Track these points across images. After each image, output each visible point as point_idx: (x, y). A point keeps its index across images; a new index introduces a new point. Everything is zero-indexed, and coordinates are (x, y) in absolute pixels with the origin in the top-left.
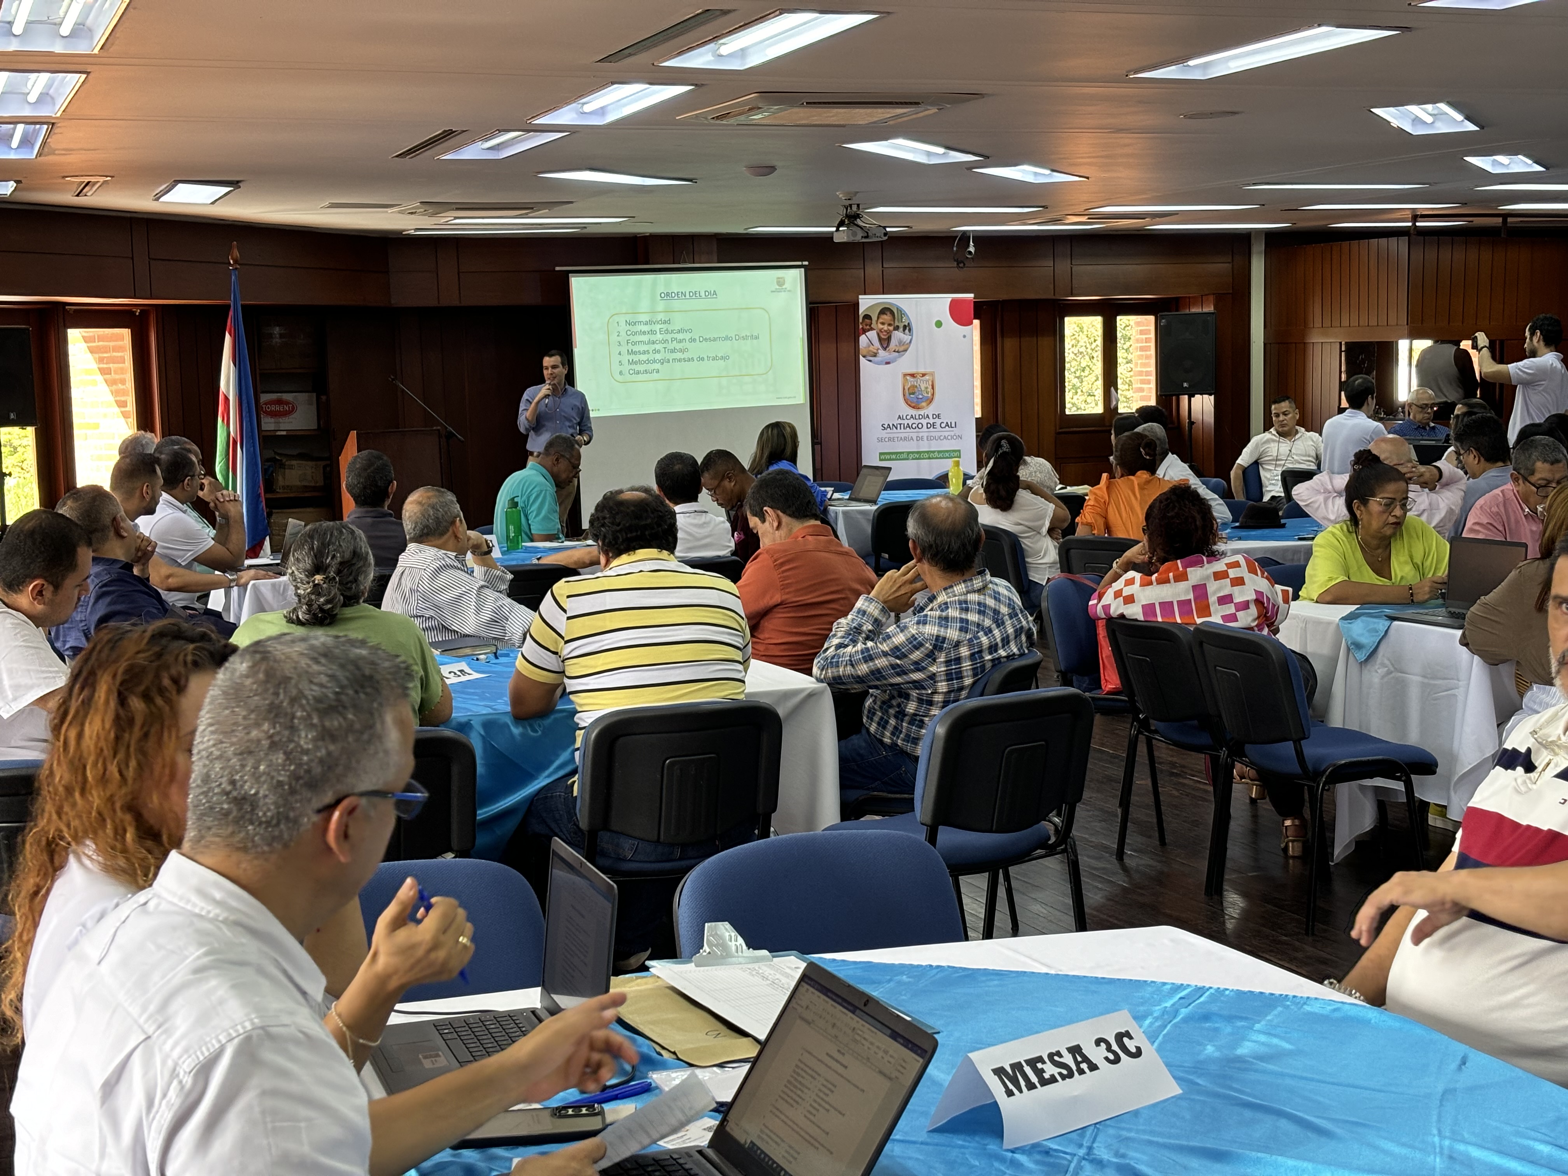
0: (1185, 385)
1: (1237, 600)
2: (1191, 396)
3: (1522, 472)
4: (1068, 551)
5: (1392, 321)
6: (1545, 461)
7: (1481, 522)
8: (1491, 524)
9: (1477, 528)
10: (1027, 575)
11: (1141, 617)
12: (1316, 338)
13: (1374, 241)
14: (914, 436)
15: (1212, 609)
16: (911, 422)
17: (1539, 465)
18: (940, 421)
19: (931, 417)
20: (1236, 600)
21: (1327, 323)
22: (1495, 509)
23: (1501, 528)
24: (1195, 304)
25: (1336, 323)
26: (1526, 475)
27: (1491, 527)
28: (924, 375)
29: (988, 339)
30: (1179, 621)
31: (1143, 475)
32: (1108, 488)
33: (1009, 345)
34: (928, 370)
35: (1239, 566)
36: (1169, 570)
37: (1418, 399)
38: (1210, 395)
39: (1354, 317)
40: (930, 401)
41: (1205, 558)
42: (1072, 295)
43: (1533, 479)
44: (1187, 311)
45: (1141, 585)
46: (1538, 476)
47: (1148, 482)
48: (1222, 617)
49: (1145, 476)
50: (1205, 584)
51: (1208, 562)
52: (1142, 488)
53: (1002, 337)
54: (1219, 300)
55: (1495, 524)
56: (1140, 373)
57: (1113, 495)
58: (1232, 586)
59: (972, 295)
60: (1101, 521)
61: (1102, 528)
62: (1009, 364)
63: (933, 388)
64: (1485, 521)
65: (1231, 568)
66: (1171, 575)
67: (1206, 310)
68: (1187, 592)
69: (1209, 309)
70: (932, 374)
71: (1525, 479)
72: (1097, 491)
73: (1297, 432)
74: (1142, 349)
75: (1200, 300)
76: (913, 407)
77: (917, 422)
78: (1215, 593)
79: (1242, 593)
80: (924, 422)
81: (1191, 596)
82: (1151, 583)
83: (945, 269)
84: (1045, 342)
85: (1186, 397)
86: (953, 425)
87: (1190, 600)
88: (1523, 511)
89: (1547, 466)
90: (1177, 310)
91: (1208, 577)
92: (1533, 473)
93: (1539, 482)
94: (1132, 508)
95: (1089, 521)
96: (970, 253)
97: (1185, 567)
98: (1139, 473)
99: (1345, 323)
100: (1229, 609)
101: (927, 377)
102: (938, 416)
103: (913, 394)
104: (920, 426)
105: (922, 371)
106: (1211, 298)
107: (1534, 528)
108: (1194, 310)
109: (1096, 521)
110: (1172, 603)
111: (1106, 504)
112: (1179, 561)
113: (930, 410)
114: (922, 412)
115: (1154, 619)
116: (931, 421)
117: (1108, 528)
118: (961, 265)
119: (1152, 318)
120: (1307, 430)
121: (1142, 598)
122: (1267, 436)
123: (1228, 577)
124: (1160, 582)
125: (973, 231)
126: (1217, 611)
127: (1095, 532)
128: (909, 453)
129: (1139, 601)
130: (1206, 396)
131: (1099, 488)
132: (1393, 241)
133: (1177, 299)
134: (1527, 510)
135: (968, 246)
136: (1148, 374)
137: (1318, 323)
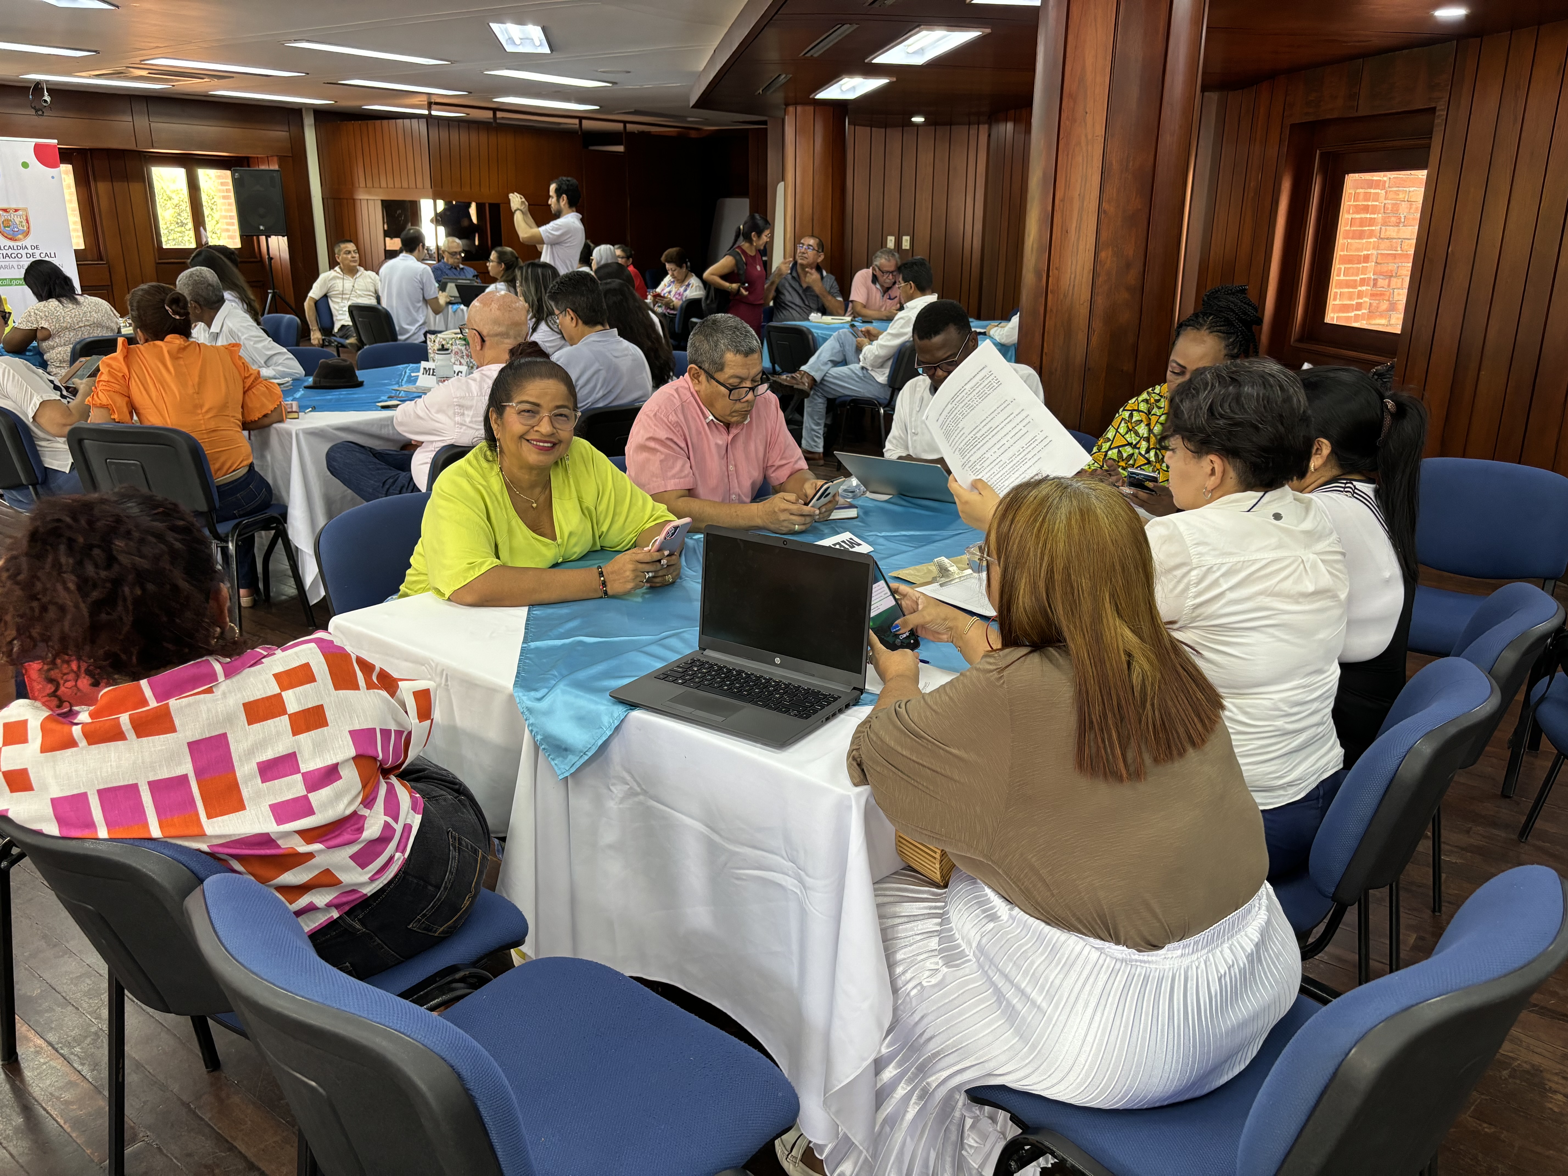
0: (262, 228)
1: (310, 763)
2: (267, 237)
3: (706, 366)
4: (80, 442)
5: (419, 185)
6: (738, 351)
7: (657, 436)
8: (671, 440)
9: (652, 444)
10: (39, 462)
11: (52, 829)
12: (361, 196)
13: (400, 121)
14: (15, 264)
15: (245, 793)
16: (10, 252)
17: (730, 356)
18: (39, 252)
19: (29, 248)
20: (304, 767)
21: (369, 184)
22: (673, 418)
23: (683, 445)
24: (263, 163)
25: (376, 184)
26: (712, 370)
27: (669, 443)
28: (16, 210)
29: (82, 181)
30: (155, 831)
31: (174, 340)
32: (126, 358)
33: (102, 188)
34: (20, 206)
35: (311, 679)
36: (116, 707)
37: (449, 247)
38: (283, 236)
39: (390, 180)
40: (27, 233)
41: (218, 667)
42: (153, 147)
43: (721, 377)
44: (257, 168)
45: (45, 748)
46: (728, 372)
47: (183, 349)
48: (274, 808)
49: (178, 342)
50: (224, 735)
51: (228, 675)
52: (174, 357)
53: (95, 180)
54: (282, 160)
55: (675, 439)
56: (226, 217)
57: (135, 367)
58: (295, 733)
59: (56, 141)
60: (121, 402)
61: (125, 410)
62: (104, 203)
63: (28, 222)
64: (663, 434)
65: (291, 686)
66: (124, 719)
67: (272, 168)
68: (172, 758)
69: (275, 167)
70: (25, 210)
71: (710, 376)
72: (110, 362)
73: (358, 271)
74: (224, 197)
75: (267, 160)
76: (10, 239)
77: (16, 252)
78: (250, 753)
79: (319, 748)
80: (23, 252)
81: (186, 767)
82: (71, 743)
83: (24, 115)
84: (135, 187)
85: (264, 237)
86: (53, 255)
87: (184, 778)
88: (705, 417)
89: (739, 358)
90: (249, 166)
91: (229, 719)
92: (721, 367)
93: (731, 381)
94: (163, 383)
95: (105, 402)
96: (45, 101)
97: (162, 695)
98: (169, 338)
99: (384, 184)
100: (289, 787)
101: (20, 213)
102: (37, 247)
103: (8, 227)
104: (19, 256)
105: (14, 206)
106: (275, 159)
107: (720, 442)
108: (262, 167)
109: (114, 403)
110: (133, 789)
111: (126, 380)
112: (144, 683)
113: (28, 242)
114: (20, 244)
115: (86, 834)
116: (30, 251)
117: (133, 408)
118: (40, 113)
119: (228, 173)
120: (366, 270)
121: (51, 781)
122: (332, 273)
123: (283, 711)
124: (95, 737)
125: (47, 82)
126: (258, 795)
127: (116, 416)
128: (11, 280)
129: (45, 788)
130: (280, 237)
131: (114, 359)
132: (415, 122)
133: (248, 158)
134: (711, 417)
135: (43, 96)
136: (231, 217)
137: (362, 184)
